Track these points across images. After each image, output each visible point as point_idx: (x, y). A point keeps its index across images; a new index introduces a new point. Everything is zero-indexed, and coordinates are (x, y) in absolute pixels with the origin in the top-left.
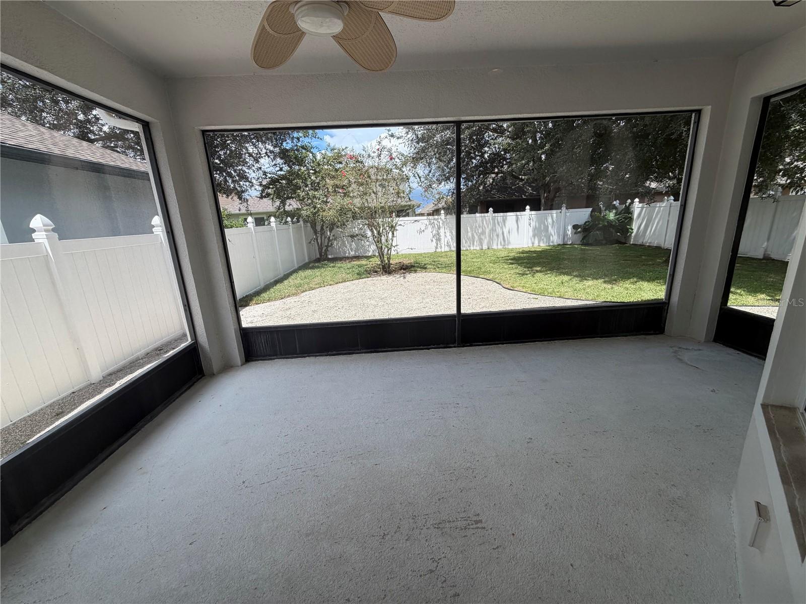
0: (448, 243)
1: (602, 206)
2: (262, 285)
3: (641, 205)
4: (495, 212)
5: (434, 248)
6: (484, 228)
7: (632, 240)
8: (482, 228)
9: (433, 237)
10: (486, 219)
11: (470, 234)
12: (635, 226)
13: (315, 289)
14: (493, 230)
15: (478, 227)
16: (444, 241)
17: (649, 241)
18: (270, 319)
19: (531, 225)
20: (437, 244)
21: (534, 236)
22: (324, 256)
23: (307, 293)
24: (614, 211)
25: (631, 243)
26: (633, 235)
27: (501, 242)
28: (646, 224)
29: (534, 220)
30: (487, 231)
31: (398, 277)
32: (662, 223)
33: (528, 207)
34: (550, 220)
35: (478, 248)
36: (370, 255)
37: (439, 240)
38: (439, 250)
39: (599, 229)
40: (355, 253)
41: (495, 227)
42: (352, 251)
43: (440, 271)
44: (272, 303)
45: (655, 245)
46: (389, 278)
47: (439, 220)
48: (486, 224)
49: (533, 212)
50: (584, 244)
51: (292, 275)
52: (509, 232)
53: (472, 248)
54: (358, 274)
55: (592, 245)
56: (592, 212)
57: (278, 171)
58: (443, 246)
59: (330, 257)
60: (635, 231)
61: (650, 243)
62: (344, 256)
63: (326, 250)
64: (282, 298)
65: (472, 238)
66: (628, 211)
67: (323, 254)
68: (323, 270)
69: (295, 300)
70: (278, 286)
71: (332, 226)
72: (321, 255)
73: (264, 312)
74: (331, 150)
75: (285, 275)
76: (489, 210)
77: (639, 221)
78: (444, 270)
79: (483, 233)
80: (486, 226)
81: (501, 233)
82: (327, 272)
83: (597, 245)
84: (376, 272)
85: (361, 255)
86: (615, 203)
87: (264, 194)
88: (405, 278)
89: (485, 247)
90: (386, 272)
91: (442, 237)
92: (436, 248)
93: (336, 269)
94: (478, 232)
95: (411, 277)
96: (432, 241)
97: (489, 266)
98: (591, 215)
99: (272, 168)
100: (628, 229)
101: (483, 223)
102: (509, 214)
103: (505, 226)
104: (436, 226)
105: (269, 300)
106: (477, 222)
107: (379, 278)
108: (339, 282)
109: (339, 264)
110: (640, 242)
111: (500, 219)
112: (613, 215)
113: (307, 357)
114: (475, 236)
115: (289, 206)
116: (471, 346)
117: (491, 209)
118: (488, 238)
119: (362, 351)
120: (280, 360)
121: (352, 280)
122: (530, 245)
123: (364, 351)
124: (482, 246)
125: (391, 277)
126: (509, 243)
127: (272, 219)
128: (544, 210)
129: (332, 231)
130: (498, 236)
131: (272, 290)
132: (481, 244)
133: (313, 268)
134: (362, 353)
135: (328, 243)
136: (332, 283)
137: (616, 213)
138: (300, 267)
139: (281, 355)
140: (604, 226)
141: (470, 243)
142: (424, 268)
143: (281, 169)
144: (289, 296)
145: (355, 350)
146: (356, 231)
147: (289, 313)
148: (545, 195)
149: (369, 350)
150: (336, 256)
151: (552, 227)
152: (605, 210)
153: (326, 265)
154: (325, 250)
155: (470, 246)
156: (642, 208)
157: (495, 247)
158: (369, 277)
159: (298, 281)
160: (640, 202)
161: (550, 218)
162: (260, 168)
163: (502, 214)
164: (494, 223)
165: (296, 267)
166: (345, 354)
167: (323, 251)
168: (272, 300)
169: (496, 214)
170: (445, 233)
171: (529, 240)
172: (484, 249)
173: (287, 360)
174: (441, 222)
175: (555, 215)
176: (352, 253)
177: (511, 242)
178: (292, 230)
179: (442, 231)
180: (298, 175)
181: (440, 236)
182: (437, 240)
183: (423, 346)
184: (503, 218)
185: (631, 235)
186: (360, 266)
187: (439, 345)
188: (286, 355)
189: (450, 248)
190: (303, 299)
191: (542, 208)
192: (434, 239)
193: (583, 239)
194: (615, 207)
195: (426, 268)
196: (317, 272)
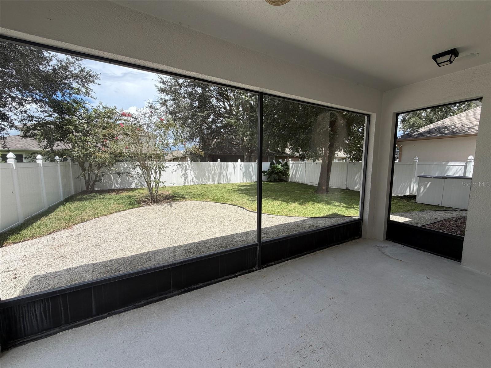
0: (192, 180)
1: (275, 162)
2: (21, 220)
3: (292, 162)
4: (221, 161)
5: (183, 182)
6: (215, 171)
7: (290, 180)
8: (214, 171)
9: (183, 175)
10: (216, 166)
11: (207, 175)
12: (290, 173)
13: (88, 220)
14: (221, 173)
15: (211, 170)
16: (190, 178)
17: (298, 180)
18: (36, 262)
19: (242, 170)
20: (185, 180)
21: (243, 176)
22: (91, 189)
23: (81, 225)
24: (280, 165)
25: (290, 181)
26: (290, 177)
27: (226, 180)
28: (295, 171)
29: (243, 168)
30: (217, 172)
31: (166, 205)
32: (303, 171)
33: (239, 160)
34: (251, 168)
35: (212, 183)
36: (133, 187)
37: (186, 177)
38: (186, 184)
39: (276, 173)
40: (120, 186)
41: (222, 170)
42: (117, 185)
43: (197, 199)
44: (36, 240)
45: (301, 182)
46: (159, 207)
47: (187, 165)
48: (216, 168)
49: (242, 163)
50: (269, 182)
51: (59, 208)
52: (230, 174)
53: (208, 183)
54: (130, 204)
55: (273, 182)
56: (270, 164)
57: (47, 116)
58: (189, 181)
59: (96, 189)
60: (291, 175)
61: (298, 181)
62: (110, 189)
63: (94, 184)
64: (50, 234)
65: (208, 176)
66: (286, 165)
67: (90, 187)
68: (93, 202)
69: (68, 234)
70: (44, 220)
71: (100, 166)
72: (87, 188)
73: (26, 254)
74: (103, 108)
75: (49, 208)
76: (218, 160)
77: (292, 170)
78: (199, 199)
79: (215, 174)
80: (217, 170)
81: (225, 174)
82: (98, 203)
83: (275, 182)
84: (145, 202)
85: (125, 188)
86: (280, 160)
87: (28, 134)
88: (171, 206)
89: (216, 182)
90: (154, 201)
91: (189, 176)
92: (185, 183)
93: (106, 201)
94: (212, 173)
95: (175, 205)
96: (182, 178)
97: (227, 196)
98: (271, 166)
99: (40, 113)
100: (288, 174)
101: (214, 168)
102: (230, 163)
103: (228, 170)
104: (184, 168)
105: (32, 237)
106: (211, 167)
107: (150, 207)
108: (114, 212)
109: (108, 196)
110: (293, 181)
111: (225, 166)
112: (280, 167)
113: (106, 317)
114: (210, 176)
115: (57, 146)
116: (268, 266)
117: (219, 160)
118: (218, 177)
119: (174, 293)
120: (66, 331)
121: (126, 210)
122: (242, 181)
123: (177, 292)
124: (214, 182)
125: (160, 206)
126: (230, 180)
127: (39, 157)
128: (246, 162)
129: (100, 168)
130: (224, 176)
131: (35, 225)
132: (214, 181)
133: (81, 200)
134: (175, 295)
135: (96, 178)
136: (106, 213)
137: (281, 165)
138: (66, 199)
139: (67, 323)
140: (278, 172)
141: (207, 180)
142: (183, 197)
143: (50, 116)
144: (59, 230)
145: (166, 294)
146: (122, 169)
147: (62, 251)
148: (246, 154)
149: (182, 290)
150: (102, 189)
151: (252, 172)
152: (277, 164)
153: (95, 197)
154: (92, 185)
155: (207, 182)
156: (293, 164)
157: (222, 182)
158: (140, 207)
159: (67, 214)
160: (292, 161)
161: (251, 166)
162: (25, 112)
163: (225, 163)
164: (221, 169)
165: (62, 199)
166: (157, 301)
167: (91, 184)
168: (36, 237)
169: (222, 163)
170: (191, 173)
171: (241, 179)
172: (215, 183)
173: (77, 329)
174: (188, 166)
175: (253, 165)
176: (118, 187)
177: (231, 179)
178: (60, 167)
179: (188, 172)
180: (70, 122)
181: (187, 175)
182: (185, 177)
183: (231, 274)
184: (226, 165)
185: (289, 177)
186: (129, 197)
187: (244, 270)
188: (75, 322)
189: (194, 183)
190: (77, 232)
191: (245, 161)
192: (183, 177)
193: (268, 179)
194: (280, 163)
195: (185, 198)
196: (87, 204)
